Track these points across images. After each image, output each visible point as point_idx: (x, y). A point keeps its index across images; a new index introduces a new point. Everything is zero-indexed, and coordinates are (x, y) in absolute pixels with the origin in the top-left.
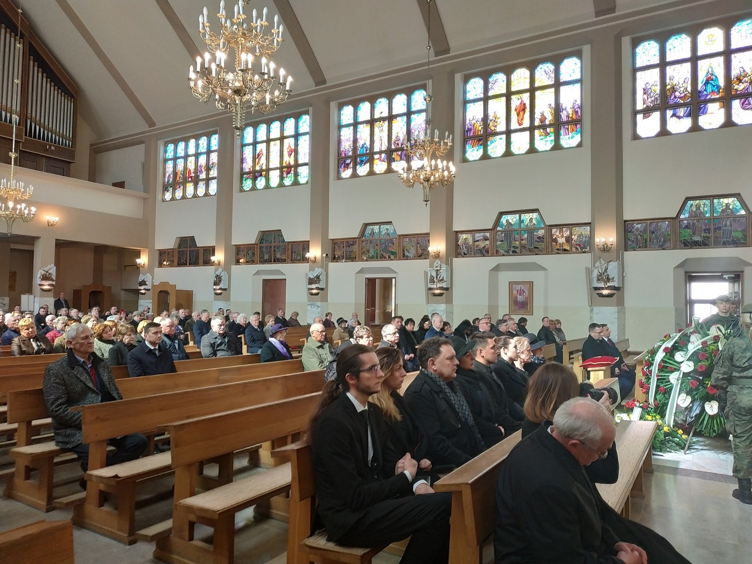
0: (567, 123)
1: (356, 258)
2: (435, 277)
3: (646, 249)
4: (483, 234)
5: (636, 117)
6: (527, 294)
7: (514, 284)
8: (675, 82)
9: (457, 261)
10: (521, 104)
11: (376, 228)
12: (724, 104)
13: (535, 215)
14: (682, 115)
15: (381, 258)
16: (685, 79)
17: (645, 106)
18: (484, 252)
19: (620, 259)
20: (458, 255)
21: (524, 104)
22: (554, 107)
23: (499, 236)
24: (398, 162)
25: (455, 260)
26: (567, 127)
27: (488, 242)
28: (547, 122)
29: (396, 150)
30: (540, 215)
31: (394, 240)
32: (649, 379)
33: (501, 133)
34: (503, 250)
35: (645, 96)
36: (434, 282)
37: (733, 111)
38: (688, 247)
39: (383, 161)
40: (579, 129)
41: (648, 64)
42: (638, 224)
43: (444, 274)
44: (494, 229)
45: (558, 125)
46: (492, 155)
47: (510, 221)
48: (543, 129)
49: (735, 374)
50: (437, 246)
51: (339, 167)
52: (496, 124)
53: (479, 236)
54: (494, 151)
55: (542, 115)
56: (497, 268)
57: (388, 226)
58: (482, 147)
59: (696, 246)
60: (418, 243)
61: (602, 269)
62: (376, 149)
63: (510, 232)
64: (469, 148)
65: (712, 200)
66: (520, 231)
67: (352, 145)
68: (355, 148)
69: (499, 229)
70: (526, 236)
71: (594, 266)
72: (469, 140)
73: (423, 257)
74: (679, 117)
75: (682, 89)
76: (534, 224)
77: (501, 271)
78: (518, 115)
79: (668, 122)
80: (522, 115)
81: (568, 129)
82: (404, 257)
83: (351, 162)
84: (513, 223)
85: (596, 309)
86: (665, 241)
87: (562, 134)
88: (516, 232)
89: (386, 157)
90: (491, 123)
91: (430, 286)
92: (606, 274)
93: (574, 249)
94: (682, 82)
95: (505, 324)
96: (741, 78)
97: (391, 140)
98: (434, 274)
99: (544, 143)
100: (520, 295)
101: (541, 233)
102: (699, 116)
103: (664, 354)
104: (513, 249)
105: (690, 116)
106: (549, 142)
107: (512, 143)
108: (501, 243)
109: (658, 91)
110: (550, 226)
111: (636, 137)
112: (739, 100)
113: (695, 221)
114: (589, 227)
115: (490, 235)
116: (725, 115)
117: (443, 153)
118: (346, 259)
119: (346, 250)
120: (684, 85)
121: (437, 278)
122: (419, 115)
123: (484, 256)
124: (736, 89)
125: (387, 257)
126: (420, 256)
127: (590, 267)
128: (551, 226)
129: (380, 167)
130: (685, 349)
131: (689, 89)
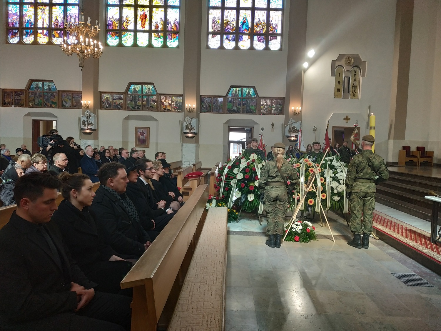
0: (171, 32)
1: (23, 104)
2: (86, 121)
3: (210, 112)
4: (119, 95)
5: (208, 36)
6: (146, 135)
7: (138, 128)
8: (228, 19)
9: (101, 112)
10: (143, 14)
11: (40, 84)
12: (250, 37)
13: (151, 87)
14: (231, 39)
15: (44, 106)
16: (233, 19)
17: (213, 30)
18: (119, 107)
19: (197, 117)
20: (102, 108)
21: (146, 15)
22: (163, 20)
23: (129, 98)
24: (57, 38)
25: (100, 111)
26: (171, 34)
27: (122, 101)
28: (159, 29)
29: (56, 29)
30: (154, 87)
31: (55, 93)
32: (220, 183)
33: (130, 31)
34: (131, 106)
35: (213, 24)
36: (86, 125)
37: (254, 42)
38: (230, 113)
39: (45, 35)
40: (177, 37)
41: (216, 6)
42: (207, 98)
43: (92, 119)
44: (126, 93)
45: (165, 32)
46: (125, 44)
47: (136, 89)
48: (157, 33)
49: (269, 180)
50: (87, 100)
51: (7, 34)
52: (127, 24)
53: (116, 96)
54: (126, 41)
55: (157, 24)
56: (128, 118)
57: (50, 84)
58: (118, 38)
59: (234, 112)
60: (73, 98)
61: (188, 123)
62: (40, 25)
63: (136, 95)
64: (109, 37)
65: (242, 88)
66: (142, 95)
67: (19, 19)
68: (21, 22)
69: (129, 93)
70: (146, 99)
71: (184, 120)
72: (110, 32)
73: (77, 107)
74: (229, 40)
75: (232, 24)
76: (151, 92)
77: (130, 120)
78: (142, 21)
79: (224, 41)
80: (144, 21)
81: (171, 36)
82: (62, 106)
83: (18, 32)
84: (138, 90)
85: (185, 145)
86: (220, 109)
87: (168, 38)
88: (140, 96)
89: (47, 32)
90: (124, 23)
91: (82, 127)
92: (190, 125)
93: (173, 110)
94: (231, 20)
95: (136, 153)
96: (259, 24)
97: (52, 21)
98: (85, 119)
99: (157, 43)
100: (142, 135)
101: (155, 98)
102: (239, 41)
103: (228, 170)
104: (137, 106)
105: (235, 40)
106: (160, 42)
107: (138, 38)
108: (130, 102)
109: (220, 23)
110: (159, 94)
111: (208, 47)
112: (257, 36)
113: (234, 99)
114: (182, 97)
115: (124, 96)
116: (250, 43)
117: (93, 35)
118: (15, 105)
119: (15, 98)
120: (232, 22)
121: (87, 122)
122: (73, 7)
123: (119, 110)
124: (256, 30)
125: (49, 105)
126: (75, 107)
127: (182, 120)
128: (161, 95)
129: (43, 39)
130: (238, 167)
131: (235, 25)
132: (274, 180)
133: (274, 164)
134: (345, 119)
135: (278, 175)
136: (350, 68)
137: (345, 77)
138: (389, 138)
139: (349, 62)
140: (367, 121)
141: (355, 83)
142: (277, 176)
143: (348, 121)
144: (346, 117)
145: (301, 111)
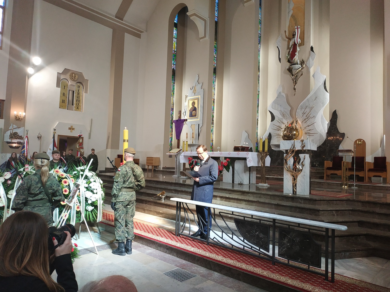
49: (30, 199)
132: (36, 198)
133: (36, 179)
134: (70, 129)
135: (42, 192)
136: (74, 83)
137: (69, 90)
138: (107, 148)
139: (74, 77)
140: (89, 132)
141: (78, 97)
142: (40, 193)
143: (73, 131)
144: (70, 127)
145: (25, 117)
